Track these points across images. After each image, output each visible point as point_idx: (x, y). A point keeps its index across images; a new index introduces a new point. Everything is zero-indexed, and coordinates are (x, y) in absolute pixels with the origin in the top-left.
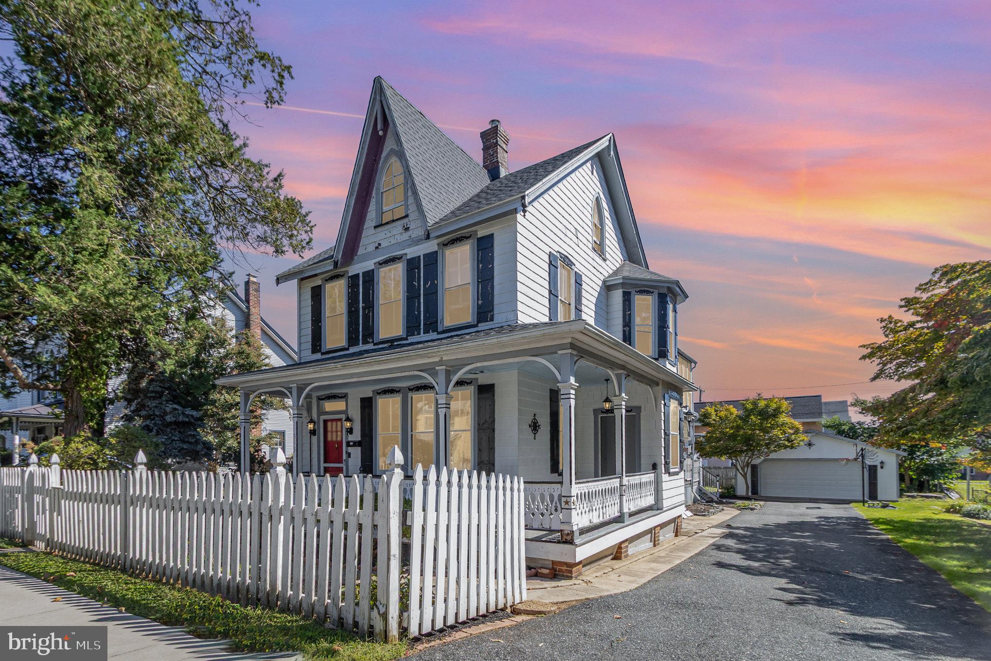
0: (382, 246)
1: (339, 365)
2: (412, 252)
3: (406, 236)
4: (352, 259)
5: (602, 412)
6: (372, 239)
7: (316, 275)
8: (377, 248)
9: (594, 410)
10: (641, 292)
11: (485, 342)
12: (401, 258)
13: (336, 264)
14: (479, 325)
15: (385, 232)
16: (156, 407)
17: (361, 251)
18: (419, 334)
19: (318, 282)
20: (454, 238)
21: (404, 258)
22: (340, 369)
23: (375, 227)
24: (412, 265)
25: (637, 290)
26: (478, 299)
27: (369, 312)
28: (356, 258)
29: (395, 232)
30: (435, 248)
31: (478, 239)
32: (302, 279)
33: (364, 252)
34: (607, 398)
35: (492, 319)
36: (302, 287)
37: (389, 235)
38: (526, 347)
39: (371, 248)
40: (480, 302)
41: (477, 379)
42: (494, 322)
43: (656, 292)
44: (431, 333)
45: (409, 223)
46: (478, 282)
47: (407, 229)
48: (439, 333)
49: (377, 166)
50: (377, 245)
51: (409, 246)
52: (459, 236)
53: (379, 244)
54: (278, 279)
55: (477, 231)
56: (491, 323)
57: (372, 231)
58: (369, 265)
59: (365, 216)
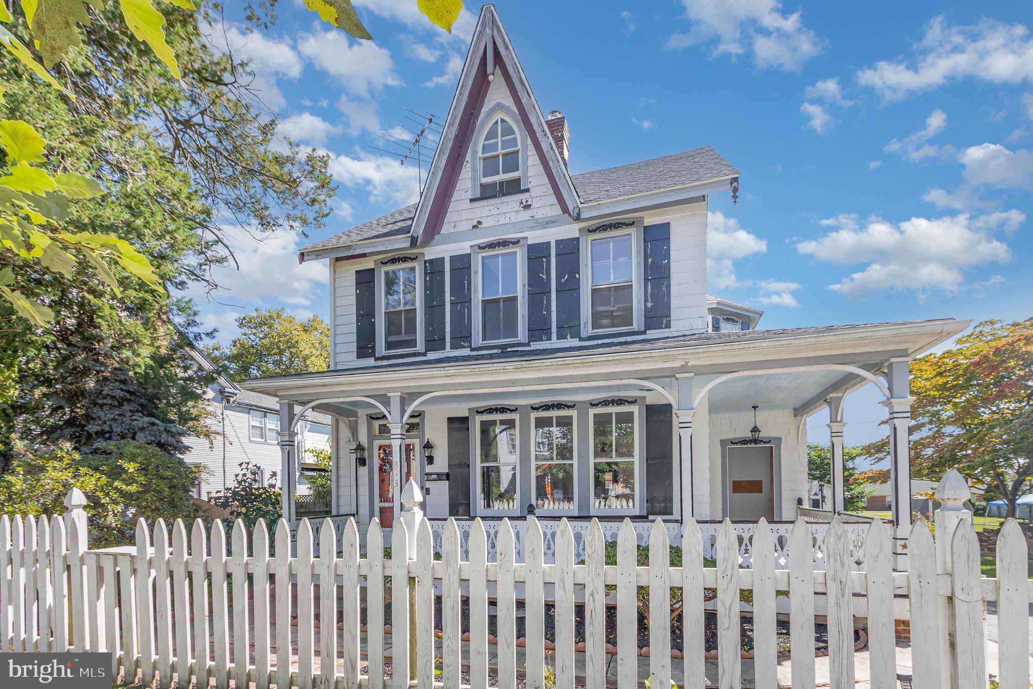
0: (484, 225)
1: (509, 366)
2: (535, 236)
3: (525, 215)
4: (432, 238)
5: (732, 443)
6: (466, 215)
7: (364, 255)
8: (475, 227)
9: (721, 441)
10: (728, 320)
11: (793, 342)
12: (518, 242)
13: (414, 241)
14: (648, 332)
15: (490, 208)
16: (114, 420)
17: (446, 229)
18: (550, 339)
19: (368, 264)
20: (607, 223)
21: (522, 242)
22: (509, 372)
23: (472, 200)
24: (537, 253)
25: (725, 317)
26: (646, 300)
27: (463, 308)
28: (437, 237)
29: (506, 209)
30: (576, 234)
31: (645, 227)
32: (338, 259)
33: (452, 230)
34: (755, 427)
35: (668, 326)
36: (338, 270)
37: (495, 211)
38: (837, 352)
39: (466, 226)
40: (649, 305)
41: (644, 398)
42: (671, 329)
43: (740, 321)
44: (570, 339)
45: (530, 200)
46: (646, 280)
47: (527, 207)
48: (581, 340)
49: (475, 123)
50: (475, 223)
51: (532, 228)
52: (614, 222)
53: (479, 223)
54: (302, 254)
55: (643, 218)
56: (667, 330)
57: (468, 205)
58: (463, 248)
59: (454, 185)
